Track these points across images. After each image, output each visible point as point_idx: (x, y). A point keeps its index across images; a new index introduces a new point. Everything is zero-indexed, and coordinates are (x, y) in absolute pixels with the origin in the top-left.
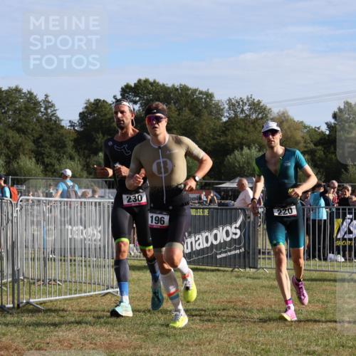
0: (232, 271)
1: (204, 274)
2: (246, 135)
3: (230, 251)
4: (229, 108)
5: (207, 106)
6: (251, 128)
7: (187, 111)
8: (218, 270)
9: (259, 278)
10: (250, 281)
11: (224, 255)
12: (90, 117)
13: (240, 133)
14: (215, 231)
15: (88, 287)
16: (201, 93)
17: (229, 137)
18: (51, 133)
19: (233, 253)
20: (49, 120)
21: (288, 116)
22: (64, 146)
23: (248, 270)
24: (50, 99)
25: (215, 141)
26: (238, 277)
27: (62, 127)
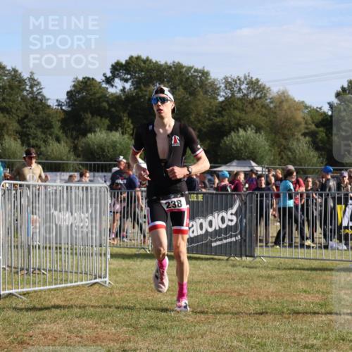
0: (227, 260)
1: (198, 262)
2: (243, 115)
3: (226, 238)
4: (226, 87)
5: (203, 84)
6: (249, 109)
7: (181, 90)
8: (213, 259)
9: (256, 268)
10: (246, 271)
11: (219, 243)
12: (79, 96)
13: (237, 113)
14: (210, 218)
15: (74, 277)
16: (196, 71)
17: (226, 118)
18: (37, 113)
19: (229, 240)
20: (34, 99)
21: (288, 96)
22: (50, 127)
23: (244, 258)
24: (36, 77)
25: (211, 122)
26: (234, 266)
27: (49, 106)
